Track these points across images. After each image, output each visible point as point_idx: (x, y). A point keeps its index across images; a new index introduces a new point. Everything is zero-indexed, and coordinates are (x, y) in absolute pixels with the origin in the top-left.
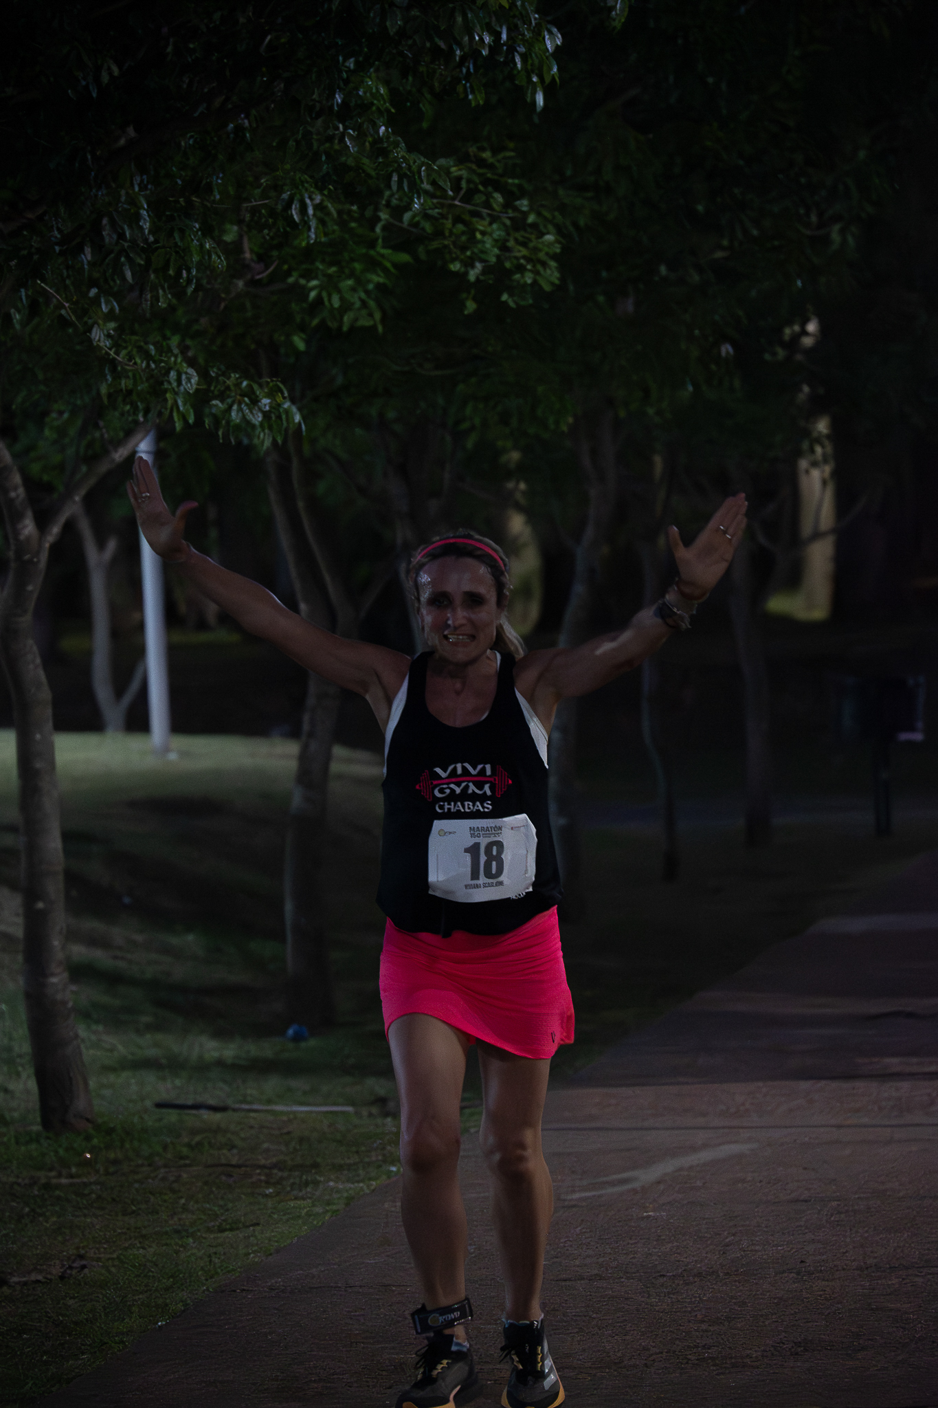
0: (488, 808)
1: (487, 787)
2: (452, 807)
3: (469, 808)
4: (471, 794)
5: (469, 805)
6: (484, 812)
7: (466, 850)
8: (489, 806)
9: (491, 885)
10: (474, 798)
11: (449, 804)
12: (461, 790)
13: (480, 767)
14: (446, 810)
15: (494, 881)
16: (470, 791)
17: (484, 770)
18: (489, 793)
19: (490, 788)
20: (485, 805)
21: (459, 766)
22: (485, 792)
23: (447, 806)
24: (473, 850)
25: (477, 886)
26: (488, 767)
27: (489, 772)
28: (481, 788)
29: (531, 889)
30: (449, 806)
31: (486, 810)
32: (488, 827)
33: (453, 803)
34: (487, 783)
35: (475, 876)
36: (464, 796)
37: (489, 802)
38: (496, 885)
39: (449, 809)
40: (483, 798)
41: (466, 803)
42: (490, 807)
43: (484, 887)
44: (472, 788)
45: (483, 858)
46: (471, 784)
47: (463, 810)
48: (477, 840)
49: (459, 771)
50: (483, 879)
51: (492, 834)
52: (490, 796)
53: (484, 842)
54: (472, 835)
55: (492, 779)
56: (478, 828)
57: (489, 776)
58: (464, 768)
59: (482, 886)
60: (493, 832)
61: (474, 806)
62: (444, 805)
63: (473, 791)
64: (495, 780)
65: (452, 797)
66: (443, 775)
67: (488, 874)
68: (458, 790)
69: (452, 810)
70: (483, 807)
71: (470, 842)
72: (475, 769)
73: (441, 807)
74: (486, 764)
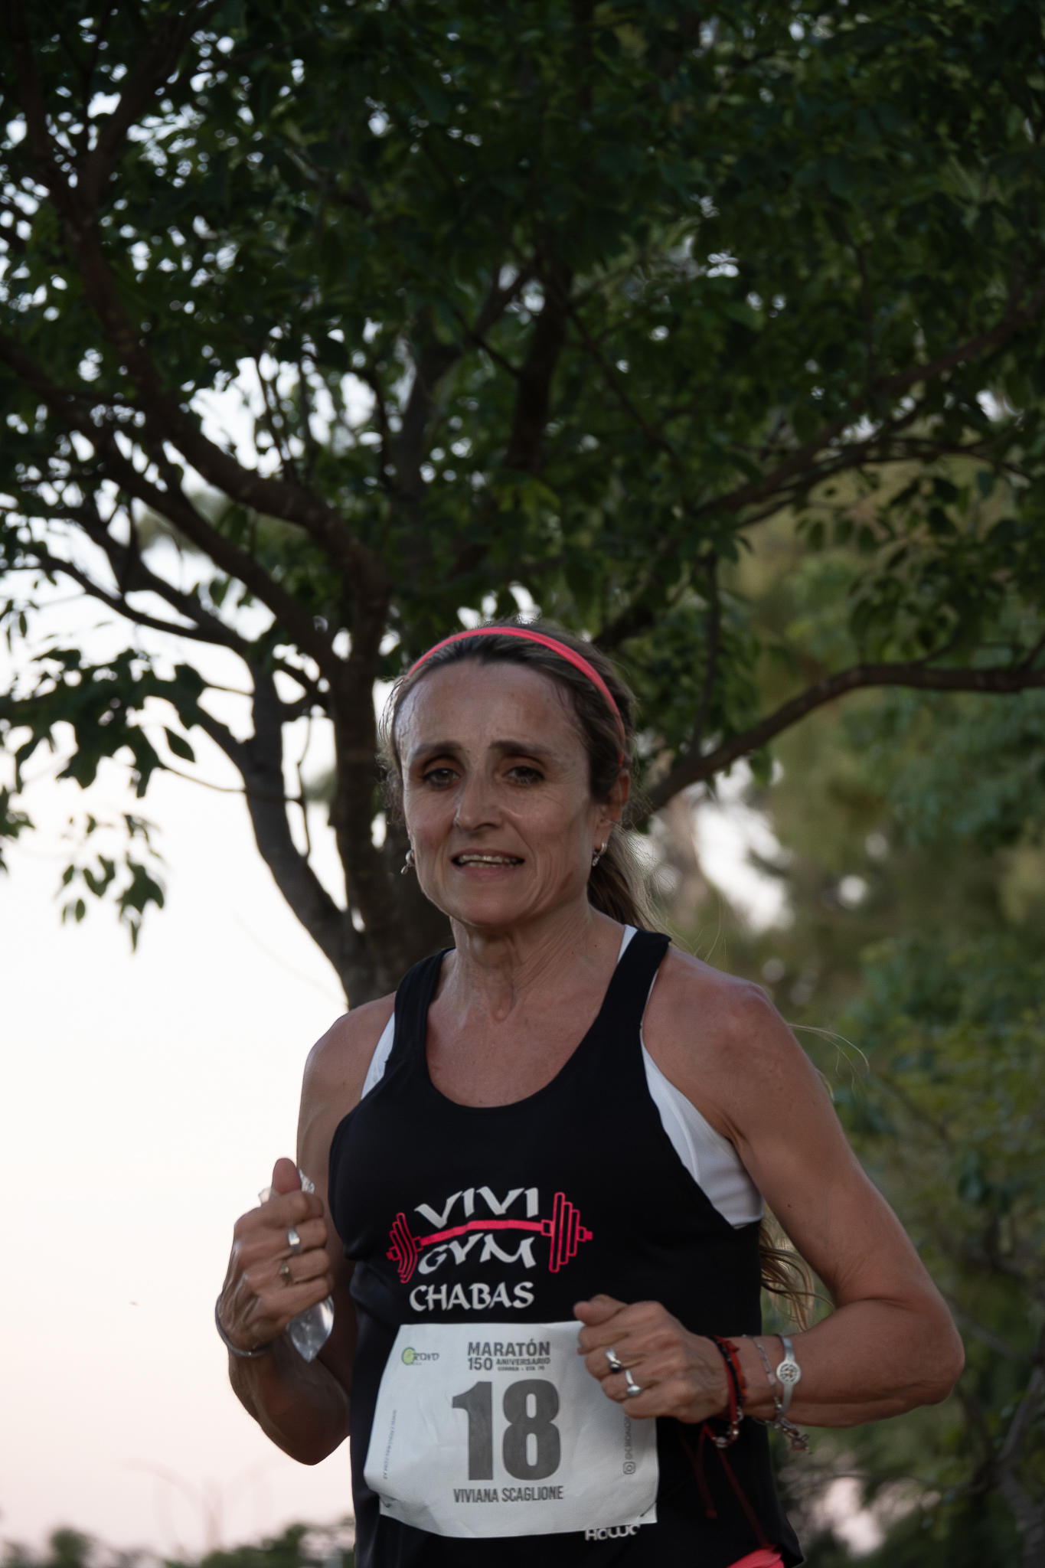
0: (524, 1300)
1: (525, 1247)
2: (443, 1296)
3: (481, 1301)
4: (487, 1262)
5: (481, 1291)
6: (512, 1307)
7: (459, 1402)
8: (525, 1293)
9: (523, 1496)
10: (494, 1273)
11: (437, 1291)
12: (468, 1255)
13: (513, 1195)
14: (431, 1306)
15: (535, 1484)
16: (485, 1256)
17: (521, 1202)
18: (529, 1262)
19: (533, 1247)
20: (518, 1291)
21: (469, 1195)
22: (520, 1258)
23: (431, 1297)
24: (475, 1401)
25: (489, 1496)
26: (532, 1195)
27: (532, 1208)
28: (511, 1249)
29: (651, 1518)
30: (437, 1297)
31: (518, 1304)
32: (510, 1345)
33: (444, 1288)
34: (526, 1234)
35: (479, 1466)
36: (474, 1270)
37: (529, 1285)
38: (541, 1497)
39: (437, 1303)
40: (514, 1274)
41: (475, 1287)
42: (530, 1297)
43: (508, 1498)
44: (491, 1247)
45: (500, 1424)
46: (489, 1239)
47: (466, 1306)
48: (483, 1376)
49: (469, 1208)
50: (501, 1478)
51: (523, 1362)
52: (532, 1268)
53: (501, 1381)
54: (474, 1364)
55: (538, 1227)
56: (487, 1345)
57: (534, 1219)
58: (479, 1200)
59: (500, 1495)
60: (525, 1356)
61: (492, 1294)
62: (426, 1293)
63: (492, 1255)
64: (547, 1228)
65: (449, 1274)
66: (438, 1220)
67: (516, 1466)
68: (460, 1254)
69: (444, 1306)
70: (512, 1297)
71: (467, 1380)
72: (501, 1199)
73: (421, 1298)
74: (527, 1187)
